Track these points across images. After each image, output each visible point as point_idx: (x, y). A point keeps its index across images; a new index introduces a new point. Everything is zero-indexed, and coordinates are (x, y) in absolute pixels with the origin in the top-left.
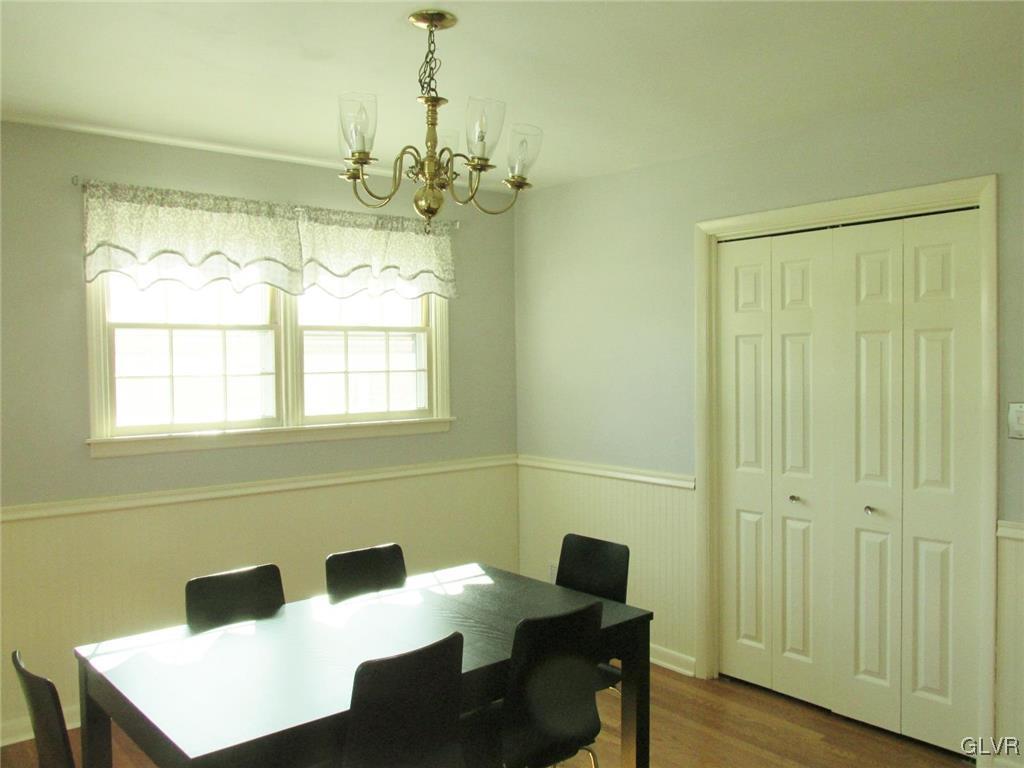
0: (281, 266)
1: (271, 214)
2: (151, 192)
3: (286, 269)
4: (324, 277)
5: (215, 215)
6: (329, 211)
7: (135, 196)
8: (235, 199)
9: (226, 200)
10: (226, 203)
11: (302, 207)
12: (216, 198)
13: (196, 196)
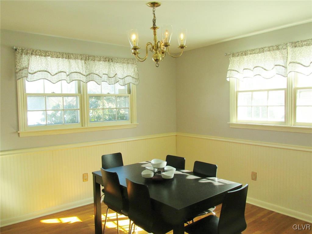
0: (282, 67)
1: (278, 49)
2: (242, 52)
3: (284, 68)
4: (300, 68)
5: (260, 54)
6: (301, 41)
7: (238, 55)
8: (265, 47)
9: (263, 48)
10: (262, 49)
11: (289, 43)
12: (260, 49)
13: (253, 50)
